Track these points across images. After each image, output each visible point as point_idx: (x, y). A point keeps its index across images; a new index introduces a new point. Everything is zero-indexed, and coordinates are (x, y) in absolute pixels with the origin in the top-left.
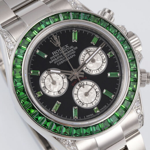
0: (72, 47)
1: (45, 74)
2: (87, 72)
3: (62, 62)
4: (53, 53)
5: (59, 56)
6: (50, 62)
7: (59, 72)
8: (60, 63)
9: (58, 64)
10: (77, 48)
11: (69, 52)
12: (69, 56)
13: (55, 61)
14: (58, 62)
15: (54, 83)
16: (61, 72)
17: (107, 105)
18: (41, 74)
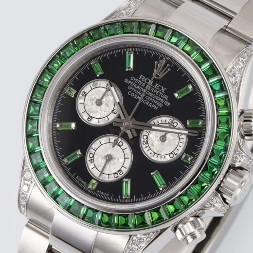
0: (166, 97)
1: (104, 83)
2: (142, 140)
3: (135, 97)
4: (141, 76)
5: (142, 87)
6: (126, 81)
7: (118, 100)
8: (133, 95)
9: (130, 93)
10: (169, 104)
11: (157, 98)
12: (150, 102)
13: (131, 86)
14: (132, 92)
15: (99, 103)
16: (119, 102)
17: (110, 196)
18: (101, 77)
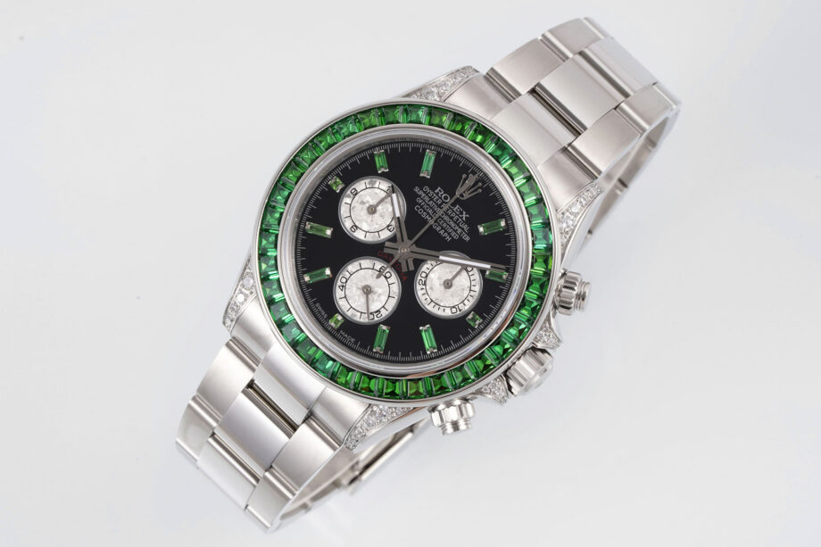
0: (466, 227)
1: (384, 185)
2: (419, 278)
3: (424, 215)
4: (439, 188)
5: (437, 204)
6: (417, 189)
7: (398, 215)
8: (421, 211)
9: (418, 208)
10: (468, 239)
11: (453, 225)
12: (442, 228)
13: (421, 199)
14: (422, 207)
15: (372, 210)
16: (398, 218)
17: (356, 343)
18: (384, 176)
